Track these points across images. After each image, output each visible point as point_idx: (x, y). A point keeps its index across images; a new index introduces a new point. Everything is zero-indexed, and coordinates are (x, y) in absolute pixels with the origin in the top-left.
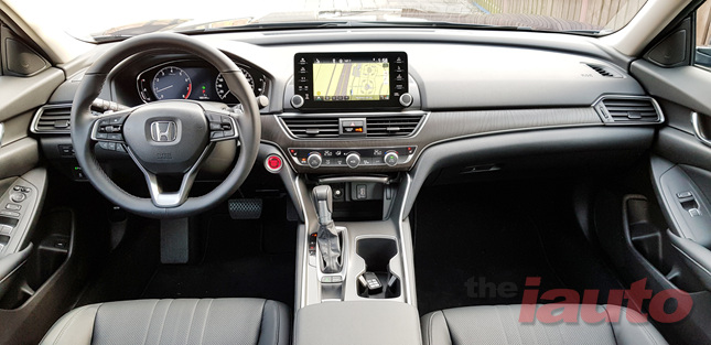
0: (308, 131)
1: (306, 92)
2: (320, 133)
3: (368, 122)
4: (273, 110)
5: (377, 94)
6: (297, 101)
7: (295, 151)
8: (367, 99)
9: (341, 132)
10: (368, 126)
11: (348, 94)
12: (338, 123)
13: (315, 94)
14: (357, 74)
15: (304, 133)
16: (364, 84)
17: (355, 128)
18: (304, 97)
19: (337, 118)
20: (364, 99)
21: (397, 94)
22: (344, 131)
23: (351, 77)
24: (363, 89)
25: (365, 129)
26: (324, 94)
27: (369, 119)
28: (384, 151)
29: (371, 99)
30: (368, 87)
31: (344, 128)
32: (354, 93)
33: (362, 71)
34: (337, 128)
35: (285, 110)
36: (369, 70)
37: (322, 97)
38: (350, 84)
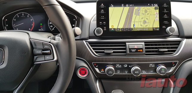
0: (106, 51)
1: (105, 26)
2: (114, 52)
3: (145, 45)
4: (83, 37)
5: (151, 26)
6: (98, 32)
7: (97, 64)
8: (145, 30)
9: (128, 52)
10: (146, 48)
11: (132, 27)
12: (125, 46)
13: (110, 27)
14: (138, 14)
15: (103, 52)
16: (142, 20)
17: (137, 49)
18: (103, 29)
19: (125, 43)
20: (142, 30)
21: (164, 27)
22: (130, 51)
23: (134, 16)
24: (142, 23)
25: (144, 50)
26: (115, 27)
27: (147, 43)
28: (157, 65)
29: (147, 30)
30: (145, 22)
31: (130, 49)
32: (136, 26)
33: (141, 12)
34: (125, 49)
35: (90, 37)
36: (146, 11)
37: (115, 29)
38: (133, 20)
